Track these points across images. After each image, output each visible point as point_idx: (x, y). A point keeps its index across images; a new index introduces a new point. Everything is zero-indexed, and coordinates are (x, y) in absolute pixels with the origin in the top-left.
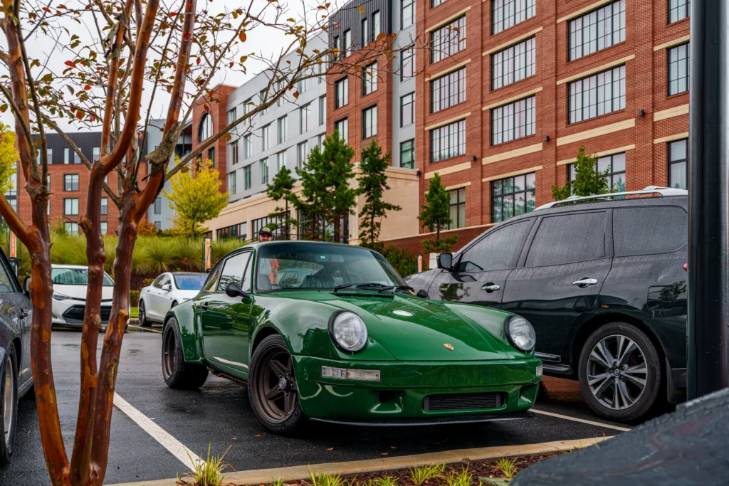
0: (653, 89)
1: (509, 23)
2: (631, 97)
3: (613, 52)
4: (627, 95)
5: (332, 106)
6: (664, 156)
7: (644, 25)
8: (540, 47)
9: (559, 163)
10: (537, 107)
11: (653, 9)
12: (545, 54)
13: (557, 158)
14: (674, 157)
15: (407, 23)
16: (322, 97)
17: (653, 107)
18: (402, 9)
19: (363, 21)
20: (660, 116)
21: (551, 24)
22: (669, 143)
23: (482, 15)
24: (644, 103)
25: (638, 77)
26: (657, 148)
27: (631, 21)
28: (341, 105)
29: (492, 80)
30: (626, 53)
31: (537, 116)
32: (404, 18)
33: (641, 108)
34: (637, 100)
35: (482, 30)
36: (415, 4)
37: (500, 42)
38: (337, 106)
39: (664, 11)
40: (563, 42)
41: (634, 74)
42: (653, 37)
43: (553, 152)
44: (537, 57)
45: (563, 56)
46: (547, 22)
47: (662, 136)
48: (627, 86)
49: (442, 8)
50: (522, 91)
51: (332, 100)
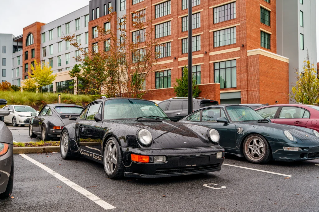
0: (209, 45)
1: (161, 15)
2: (202, 47)
3: (196, 31)
4: (201, 46)
5: (91, 37)
6: (213, 67)
7: (206, 23)
8: (172, 25)
9: (179, 67)
10: (171, 46)
11: (209, 18)
12: (174, 28)
13: (178, 65)
14: (215, 68)
15: (123, 9)
16: (86, 33)
17: (209, 51)
18: (120, 3)
19: (104, 5)
20: (211, 54)
21: (176, 18)
22: (214, 63)
23: (152, 11)
24: (206, 49)
25: (205, 40)
26: (210, 64)
27: (202, 21)
28: (95, 37)
29: (155, 35)
30: (201, 31)
31: (171, 50)
32: (121, 6)
33: (206, 51)
34: (204, 48)
35: (152, 16)
36: (126, 2)
37: (158, 21)
38: (93, 37)
39: (212, 19)
40: (180, 25)
41: (203, 39)
42: (209, 27)
43: (177, 63)
44: (171, 28)
45: (180, 29)
46: (175, 17)
47: (212, 61)
48: (201, 43)
49: (136, 5)
50: (166, 40)
51: (91, 35)
